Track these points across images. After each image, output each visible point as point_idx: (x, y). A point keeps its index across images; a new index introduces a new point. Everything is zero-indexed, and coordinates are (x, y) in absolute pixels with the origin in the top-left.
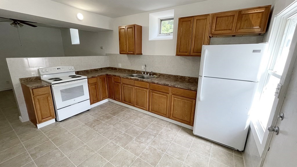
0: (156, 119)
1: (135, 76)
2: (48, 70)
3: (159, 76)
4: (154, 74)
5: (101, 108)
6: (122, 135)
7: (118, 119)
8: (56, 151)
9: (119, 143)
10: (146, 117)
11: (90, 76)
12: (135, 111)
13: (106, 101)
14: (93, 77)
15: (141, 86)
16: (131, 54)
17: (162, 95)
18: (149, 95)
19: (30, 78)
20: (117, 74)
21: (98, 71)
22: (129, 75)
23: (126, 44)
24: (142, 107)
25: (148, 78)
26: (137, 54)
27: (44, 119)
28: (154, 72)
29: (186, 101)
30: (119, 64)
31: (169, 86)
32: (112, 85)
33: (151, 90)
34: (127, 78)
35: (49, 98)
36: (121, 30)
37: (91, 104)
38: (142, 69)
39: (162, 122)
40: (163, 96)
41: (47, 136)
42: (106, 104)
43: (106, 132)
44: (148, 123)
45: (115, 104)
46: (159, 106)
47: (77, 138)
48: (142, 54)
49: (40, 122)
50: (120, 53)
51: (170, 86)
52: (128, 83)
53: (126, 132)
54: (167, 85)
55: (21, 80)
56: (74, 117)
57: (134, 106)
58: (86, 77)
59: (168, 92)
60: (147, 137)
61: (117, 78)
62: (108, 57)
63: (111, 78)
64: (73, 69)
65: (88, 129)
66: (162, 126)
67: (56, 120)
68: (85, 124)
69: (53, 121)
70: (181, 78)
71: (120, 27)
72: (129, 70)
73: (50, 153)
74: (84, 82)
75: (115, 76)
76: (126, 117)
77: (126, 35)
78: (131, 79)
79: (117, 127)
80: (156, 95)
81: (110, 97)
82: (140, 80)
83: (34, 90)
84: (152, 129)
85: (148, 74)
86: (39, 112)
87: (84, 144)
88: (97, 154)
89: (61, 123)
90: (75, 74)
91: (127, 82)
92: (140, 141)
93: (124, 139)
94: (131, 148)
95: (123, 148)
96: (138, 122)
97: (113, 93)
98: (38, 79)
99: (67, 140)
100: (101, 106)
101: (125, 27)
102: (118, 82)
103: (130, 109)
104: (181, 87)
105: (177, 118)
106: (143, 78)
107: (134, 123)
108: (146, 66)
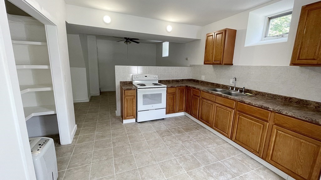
0: (241, 153)
1: (219, 91)
2: (138, 77)
3: (256, 94)
4: (247, 91)
5: (176, 120)
6: (189, 157)
7: (189, 137)
8: (128, 146)
9: (183, 164)
10: (226, 145)
11: (170, 86)
12: (212, 134)
13: (182, 114)
14: (172, 87)
15: (224, 104)
16: (217, 64)
17: (254, 121)
18: (235, 118)
19: (126, 82)
20: (197, 87)
21: (179, 82)
22: (211, 89)
23: (213, 52)
24: (222, 131)
25: (237, 95)
26: (225, 64)
27: (128, 117)
28: (248, 89)
29: (304, 141)
30: (202, 76)
31: (270, 111)
32: (190, 98)
33: (238, 111)
34: (208, 92)
35: (134, 100)
36: (208, 37)
37: (167, 113)
38: (230, 83)
39: (251, 161)
40: (257, 123)
41: (127, 132)
42: (181, 118)
43: (173, 146)
44: (227, 155)
45: (190, 120)
46: (248, 136)
47: (146, 142)
48: (232, 64)
49: (125, 119)
50: (205, 64)
51: (272, 110)
52: (208, 98)
53: (195, 154)
54: (267, 109)
55: (121, 82)
56: (150, 122)
57: (211, 127)
58: (166, 86)
59: (265, 119)
60: (221, 173)
61: (196, 91)
62: (192, 68)
63: (190, 90)
64: (157, 78)
65: (157, 137)
66: (249, 166)
67: (136, 121)
68: (157, 131)
69: (134, 120)
70: (300, 103)
71: (208, 34)
72: (213, 84)
73: (123, 146)
74: (163, 91)
75: (195, 88)
76: (200, 138)
77: (214, 42)
78: (212, 93)
79: (185, 145)
80: (245, 120)
81: (186, 111)
82: (223, 96)
83: (125, 91)
84: (231, 165)
85: (238, 91)
86: (126, 109)
87: (150, 150)
88: (158, 165)
89: (139, 124)
90: (158, 83)
91: (207, 96)
92: (208, 173)
93: (189, 161)
94: (195, 176)
95: (186, 172)
96: (212, 149)
97: (190, 107)
98: (131, 83)
99: (138, 140)
100: (176, 118)
101: (213, 34)
102: (197, 95)
103: (206, 130)
104: (293, 116)
105: (279, 164)
106: (230, 94)
107: (208, 148)
108: (236, 79)
